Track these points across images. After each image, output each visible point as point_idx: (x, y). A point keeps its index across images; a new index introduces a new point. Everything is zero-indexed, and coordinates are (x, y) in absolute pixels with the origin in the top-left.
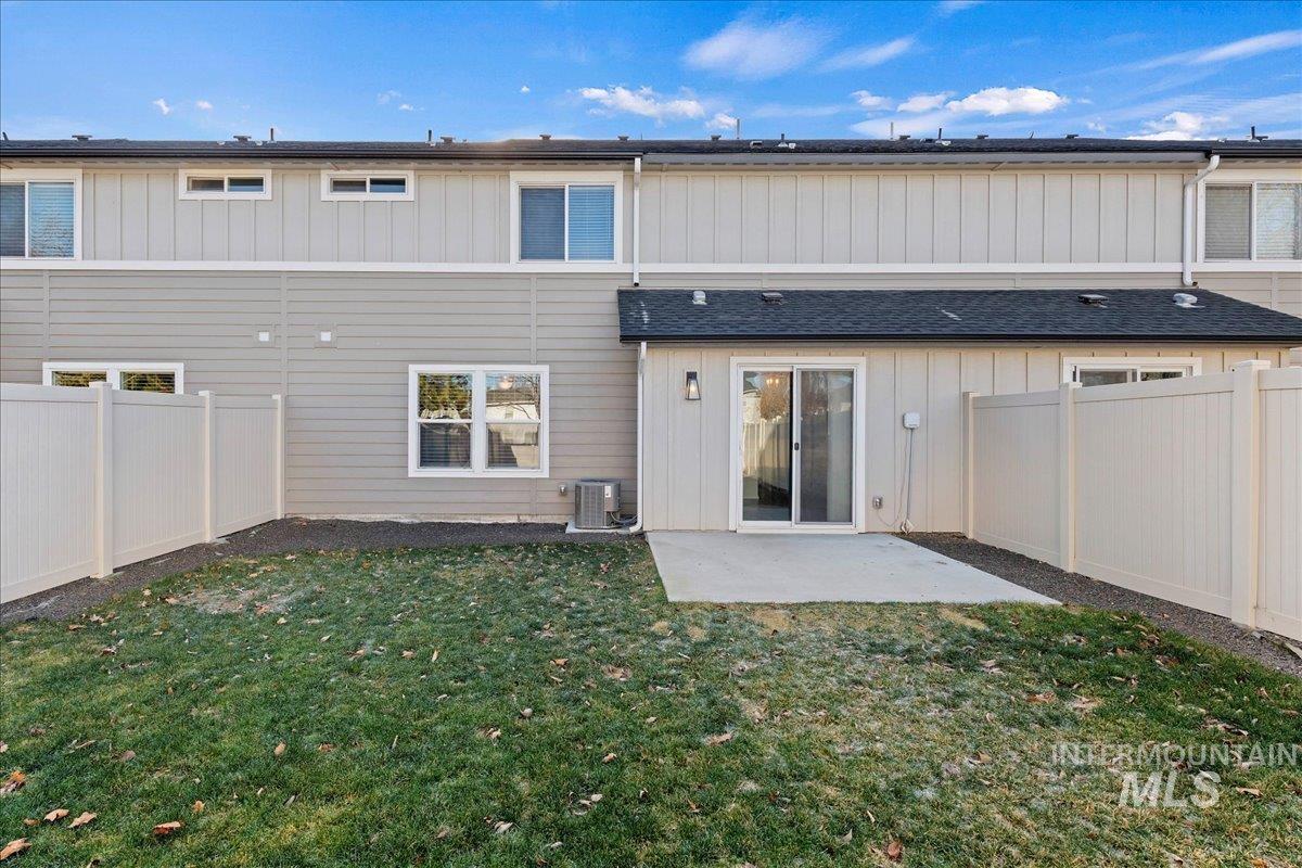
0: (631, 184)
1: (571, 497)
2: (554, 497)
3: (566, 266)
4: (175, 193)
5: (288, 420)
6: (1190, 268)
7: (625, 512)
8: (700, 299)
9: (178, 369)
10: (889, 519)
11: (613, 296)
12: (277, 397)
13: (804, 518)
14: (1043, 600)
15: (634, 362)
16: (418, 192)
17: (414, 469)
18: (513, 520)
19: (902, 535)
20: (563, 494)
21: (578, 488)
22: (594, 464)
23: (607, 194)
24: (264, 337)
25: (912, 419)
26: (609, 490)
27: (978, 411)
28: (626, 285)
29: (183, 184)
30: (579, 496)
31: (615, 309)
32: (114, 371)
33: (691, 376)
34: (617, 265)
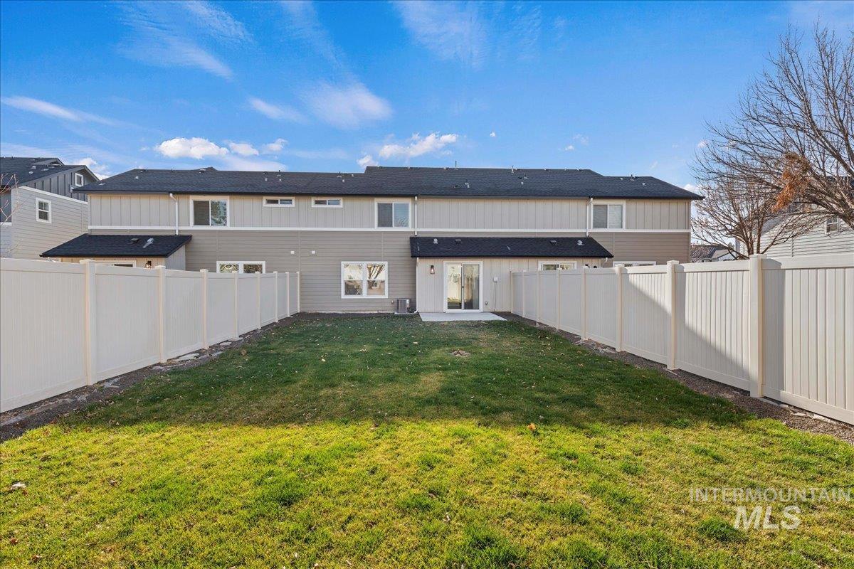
0: (414, 203)
1: (396, 304)
2: (389, 305)
3: (394, 229)
4: (262, 204)
5: (301, 280)
6: (588, 231)
7: (413, 306)
8: (436, 241)
9: (263, 263)
10: (490, 308)
11: (408, 239)
12: (298, 273)
13: (465, 308)
14: (503, 319)
15: (415, 264)
16: (344, 205)
17: (343, 296)
18: (376, 312)
19: (493, 313)
20: (392, 303)
21: (398, 300)
22: (403, 294)
23: (406, 206)
24: (292, 252)
25: (496, 279)
26: (408, 301)
27: (513, 276)
28: (412, 235)
29: (264, 202)
30: (398, 304)
31: (409, 243)
32: (241, 264)
33: (432, 267)
34: (409, 229)
